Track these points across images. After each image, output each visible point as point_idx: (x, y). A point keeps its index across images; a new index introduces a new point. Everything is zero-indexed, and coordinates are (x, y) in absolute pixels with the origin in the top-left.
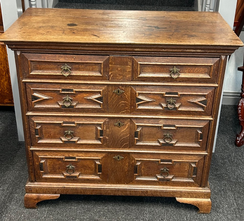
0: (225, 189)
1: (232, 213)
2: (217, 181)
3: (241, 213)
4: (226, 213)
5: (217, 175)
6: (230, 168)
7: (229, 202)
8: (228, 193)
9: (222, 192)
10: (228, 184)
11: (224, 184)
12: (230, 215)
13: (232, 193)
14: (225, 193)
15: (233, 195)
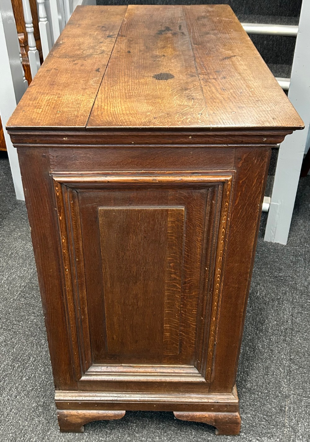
0: (283, 299)
1: (279, 333)
2: (275, 285)
3: (294, 336)
4: (270, 333)
5: (277, 277)
6: (303, 269)
7: (281, 318)
8: (284, 305)
9: (276, 302)
10: (289, 292)
11: (284, 292)
12: (276, 337)
13: (291, 306)
14: (280, 304)
15: (292, 309)
